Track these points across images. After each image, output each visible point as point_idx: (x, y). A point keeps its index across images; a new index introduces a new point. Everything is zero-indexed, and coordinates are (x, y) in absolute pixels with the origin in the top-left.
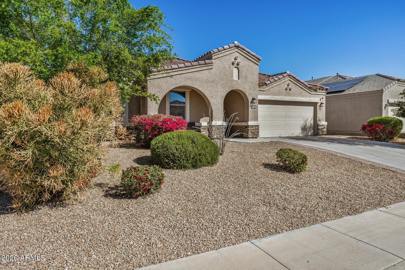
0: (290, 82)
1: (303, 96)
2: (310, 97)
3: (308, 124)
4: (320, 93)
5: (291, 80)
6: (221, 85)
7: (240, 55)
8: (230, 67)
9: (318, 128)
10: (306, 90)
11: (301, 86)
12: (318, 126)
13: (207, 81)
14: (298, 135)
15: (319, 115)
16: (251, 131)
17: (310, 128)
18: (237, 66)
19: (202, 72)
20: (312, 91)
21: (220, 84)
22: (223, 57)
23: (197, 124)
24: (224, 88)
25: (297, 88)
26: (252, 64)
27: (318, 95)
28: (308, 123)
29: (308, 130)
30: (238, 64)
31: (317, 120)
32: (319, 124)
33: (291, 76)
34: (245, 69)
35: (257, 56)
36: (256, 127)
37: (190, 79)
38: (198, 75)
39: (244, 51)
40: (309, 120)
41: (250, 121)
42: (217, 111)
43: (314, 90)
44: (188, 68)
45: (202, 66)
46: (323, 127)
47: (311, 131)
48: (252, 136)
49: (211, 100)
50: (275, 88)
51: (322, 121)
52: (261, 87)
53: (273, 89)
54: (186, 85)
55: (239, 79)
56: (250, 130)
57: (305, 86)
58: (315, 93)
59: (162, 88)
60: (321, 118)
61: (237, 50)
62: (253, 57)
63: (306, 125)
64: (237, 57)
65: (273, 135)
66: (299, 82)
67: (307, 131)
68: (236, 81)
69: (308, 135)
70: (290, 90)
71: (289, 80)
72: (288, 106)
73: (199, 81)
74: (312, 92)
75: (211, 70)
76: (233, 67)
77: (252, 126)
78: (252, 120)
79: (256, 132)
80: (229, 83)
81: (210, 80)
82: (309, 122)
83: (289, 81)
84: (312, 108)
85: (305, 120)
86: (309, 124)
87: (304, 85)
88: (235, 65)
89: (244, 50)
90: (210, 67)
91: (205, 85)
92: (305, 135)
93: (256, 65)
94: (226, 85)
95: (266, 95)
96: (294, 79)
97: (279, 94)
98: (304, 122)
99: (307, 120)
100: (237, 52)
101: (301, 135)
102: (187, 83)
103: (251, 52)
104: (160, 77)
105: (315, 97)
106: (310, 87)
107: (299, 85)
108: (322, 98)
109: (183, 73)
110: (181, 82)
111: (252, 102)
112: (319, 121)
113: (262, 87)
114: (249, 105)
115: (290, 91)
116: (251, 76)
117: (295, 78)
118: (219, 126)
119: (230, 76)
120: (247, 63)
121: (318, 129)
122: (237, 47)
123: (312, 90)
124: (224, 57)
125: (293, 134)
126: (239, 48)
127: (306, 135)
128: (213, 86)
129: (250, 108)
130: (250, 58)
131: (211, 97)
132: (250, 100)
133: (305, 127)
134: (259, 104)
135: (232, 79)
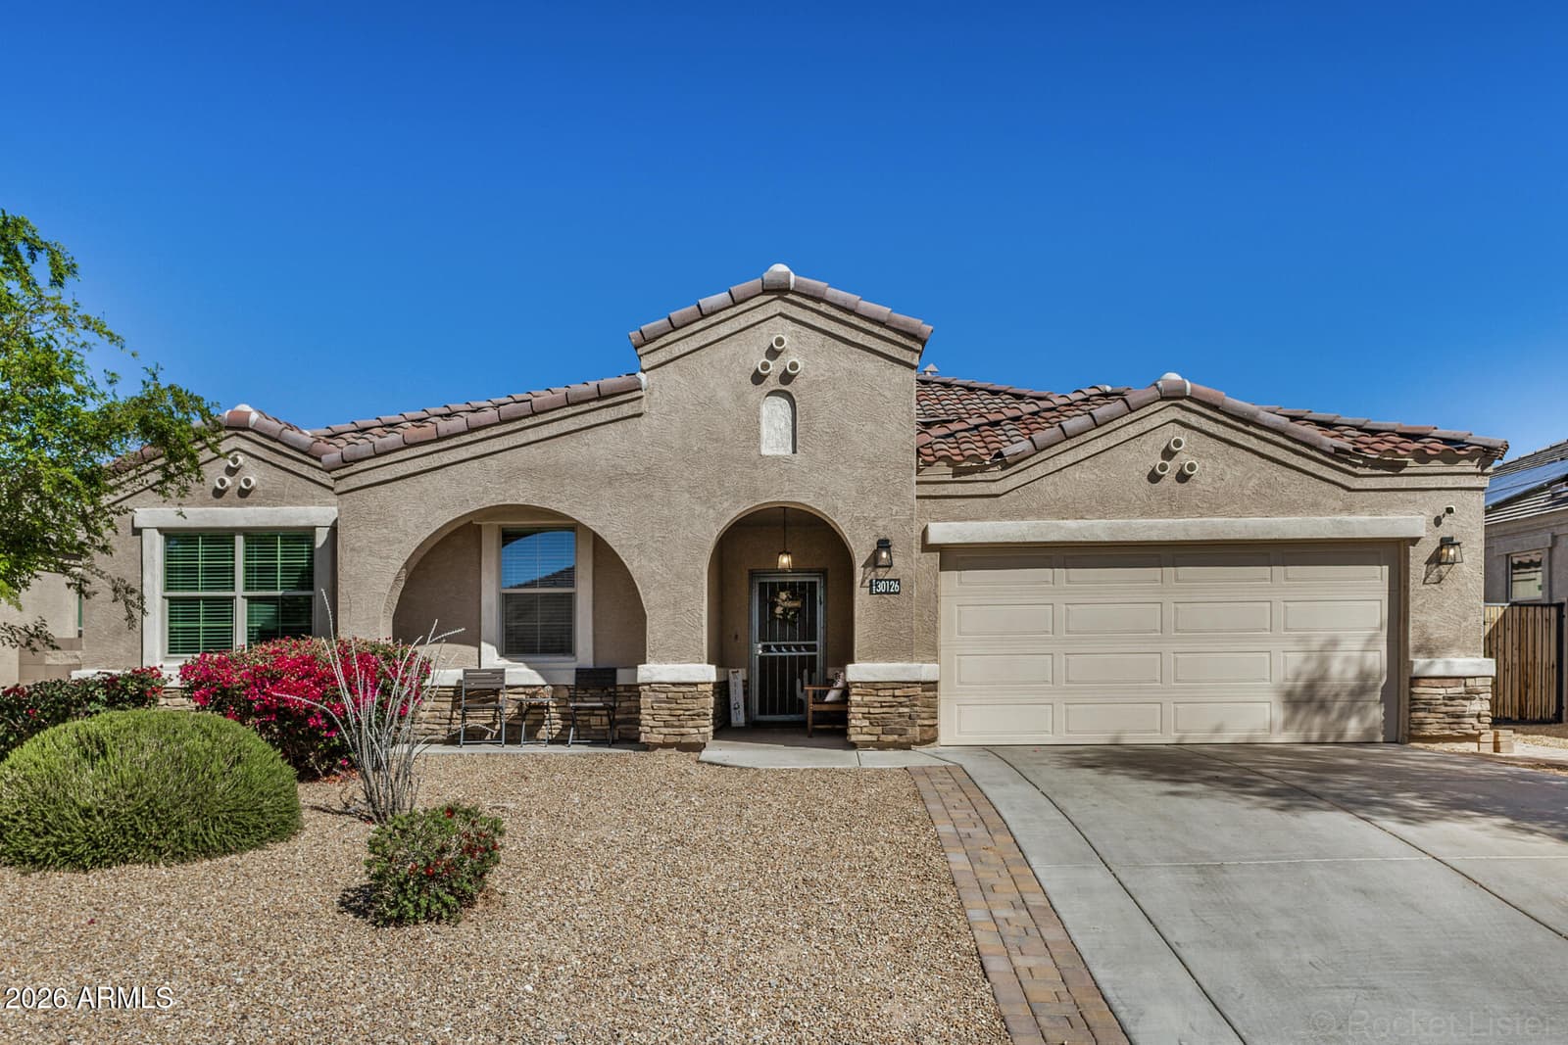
0: (1184, 436)
1: (1291, 508)
2: (1349, 509)
3: (1342, 670)
4: (1424, 482)
5: (1193, 419)
6: (691, 490)
7: (798, 327)
8: (740, 397)
9: (1411, 693)
10: (1312, 466)
11: (1268, 449)
12: (1415, 680)
13: (613, 478)
14: (1260, 737)
15: (1423, 618)
16: (866, 710)
17: (1360, 691)
18: (784, 388)
19: (589, 435)
20: (1359, 471)
21: (683, 482)
22: (703, 352)
23: (623, 677)
24: (708, 499)
25: (1236, 462)
26: (871, 366)
27: (1419, 495)
28: (1336, 667)
29: (1338, 705)
30: (786, 378)
31: (1411, 643)
32: (1416, 668)
33: (1190, 399)
34: (829, 395)
35: (901, 318)
36: (897, 693)
37: (528, 472)
38: (566, 451)
39: (823, 307)
40: (1352, 645)
41: (863, 659)
42: (667, 613)
43: (1376, 464)
44: (518, 425)
45: (585, 407)
46: (1461, 689)
47: (1362, 712)
48: (874, 738)
49: (635, 564)
50: (1075, 473)
51: (1455, 651)
52: (963, 478)
53: (1055, 484)
54: (508, 502)
55: (794, 452)
56: (858, 706)
57: (1298, 447)
58: (1388, 482)
59: (400, 523)
60: (1443, 633)
61: (778, 306)
62: (876, 329)
63: (1323, 678)
64: (780, 341)
65: (1068, 731)
66: (1251, 429)
67: (1334, 715)
68: (776, 460)
69: (1341, 734)
70: (1182, 477)
71: (1175, 421)
72: (1181, 569)
73: (572, 477)
74: (1356, 475)
75: (636, 419)
76: (756, 393)
77: (874, 686)
78: (875, 655)
79: (901, 715)
80: (735, 477)
81: (629, 469)
82: (1347, 660)
83: (1177, 427)
84: (1376, 578)
85: (1315, 645)
86: (1352, 673)
87: (1290, 444)
88: (773, 383)
89: (819, 300)
90: (626, 410)
91: (607, 493)
92: (1315, 736)
93: (899, 369)
94: (721, 484)
95: (1004, 515)
96: (1208, 412)
97: (1103, 505)
98: (1307, 660)
99: (1333, 643)
100: (781, 314)
101: (1281, 738)
102: (513, 491)
103: (863, 304)
104: (388, 477)
105: (1389, 506)
106: (1338, 450)
107: (1253, 443)
108: (1450, 511)
109: (496, 449)
110: (486, 491)
111: (873, 562)
112: (1428, 650)
113: (978, 476)
114: (858, 579)
115: (1179, 487)
116: (869, 427)
117: (1215, 408)
118: (674, 684)
119: (742, 438)
120: (845, 364)
121: (1413, 699)
122: (780, 291)
123: (1356, 465)
124: (707, 349)
125: (1218, 730)
126: (790, 296)
127: (1323, 736)
128: (649, 497)
129: (861, 595)
130: (860, 338)
131: (637, 546)
132: (861, 554)
133: (1311, 686)
134: (941, 570)
135: (754, 453)
